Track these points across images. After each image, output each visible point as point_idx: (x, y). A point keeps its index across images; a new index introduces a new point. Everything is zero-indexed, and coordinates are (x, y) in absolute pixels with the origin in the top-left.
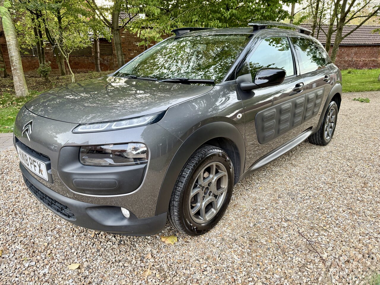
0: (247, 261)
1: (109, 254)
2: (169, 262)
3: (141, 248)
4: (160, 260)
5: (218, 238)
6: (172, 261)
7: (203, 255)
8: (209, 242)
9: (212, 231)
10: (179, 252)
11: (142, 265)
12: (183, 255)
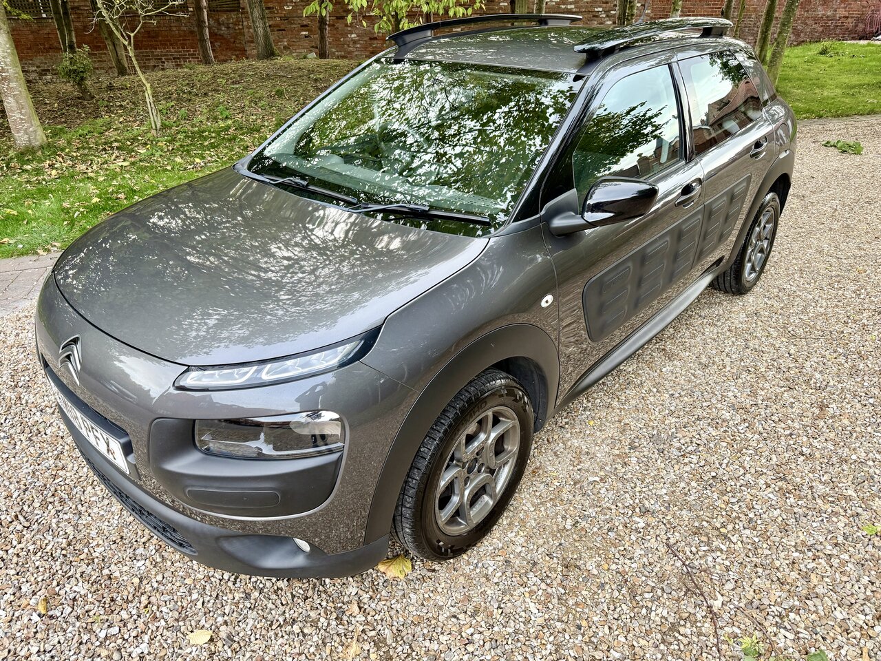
0: (556, 617)
1: (270, 605)
2: (395, 623)
3: (335, 588)
4: (376, 617)
5: (498, 559)
6: (401, 619)
7: (466, 603)
8: (478, 570)
9: (485, 541)
10: (415, 597)
11: (341, 629)
12: (425, 603)
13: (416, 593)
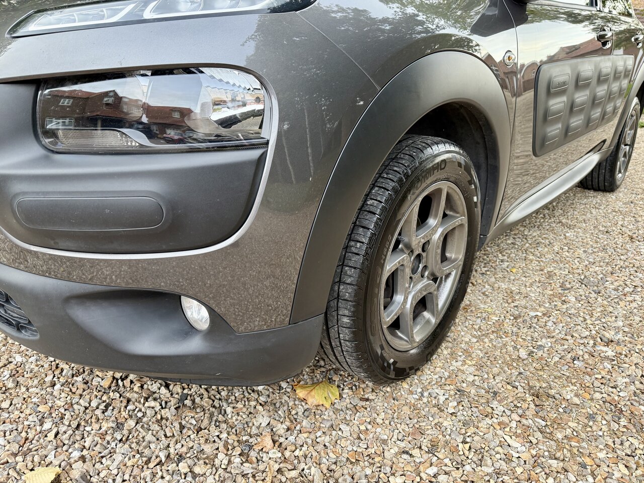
0: (547, 453)
1: (149, 437)
2: (324, 460)
3: (239, 418)
4: (297, 453)
5: (447, 388)
6: (331, 455)
7: (418, 436)
8: (425, 400)
9: (426, 370)
10: (348, 428)
11: (248, 468)
12: (362, 437)
13: (348, 425)
